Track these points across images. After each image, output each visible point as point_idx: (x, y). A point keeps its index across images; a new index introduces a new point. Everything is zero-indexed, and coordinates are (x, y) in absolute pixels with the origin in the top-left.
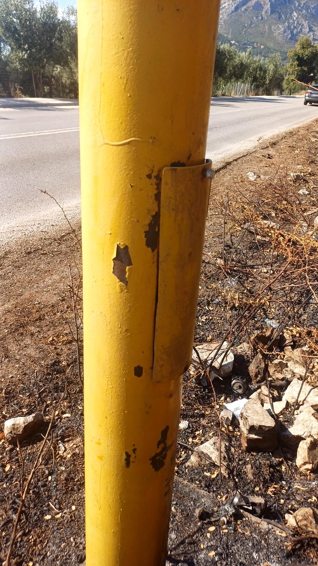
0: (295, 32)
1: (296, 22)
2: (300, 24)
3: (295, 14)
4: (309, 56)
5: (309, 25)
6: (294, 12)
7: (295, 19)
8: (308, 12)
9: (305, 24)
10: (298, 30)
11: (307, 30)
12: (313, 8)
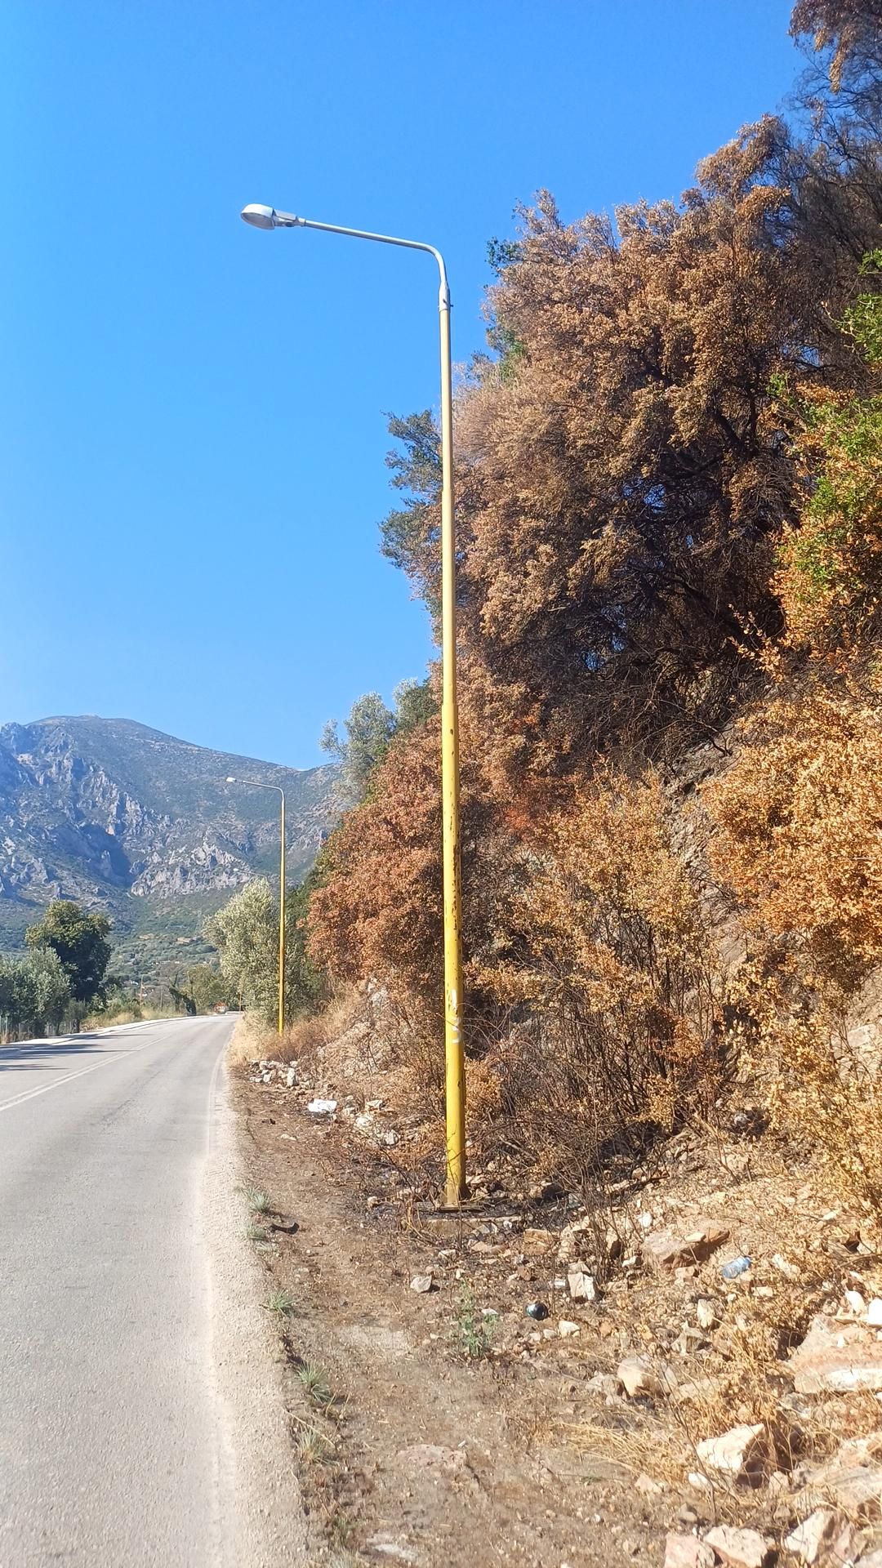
0: (13, 879)
1: (13, 860)
2: (24, 864)
3: (9, 842)
4: (77, 940)
5: (46, 867)
6: (8, 839)
7: (10, 852)
8: (40, 839)
9: (38, 864)
10: (22, 877)
11: (44, 876)
12: (52, 832)
